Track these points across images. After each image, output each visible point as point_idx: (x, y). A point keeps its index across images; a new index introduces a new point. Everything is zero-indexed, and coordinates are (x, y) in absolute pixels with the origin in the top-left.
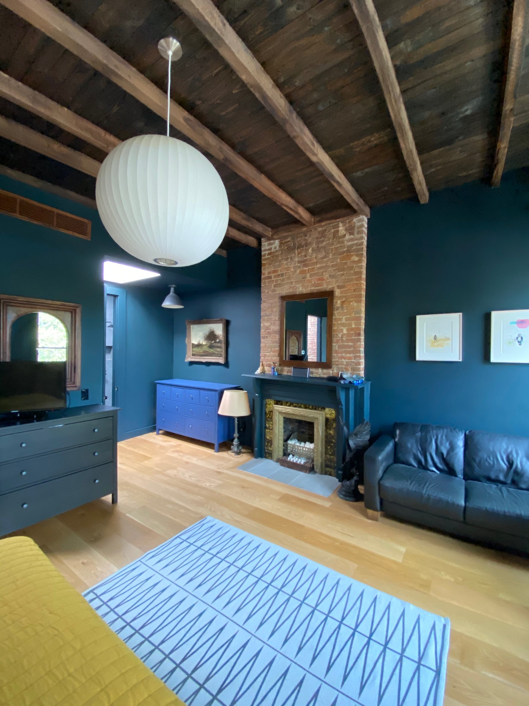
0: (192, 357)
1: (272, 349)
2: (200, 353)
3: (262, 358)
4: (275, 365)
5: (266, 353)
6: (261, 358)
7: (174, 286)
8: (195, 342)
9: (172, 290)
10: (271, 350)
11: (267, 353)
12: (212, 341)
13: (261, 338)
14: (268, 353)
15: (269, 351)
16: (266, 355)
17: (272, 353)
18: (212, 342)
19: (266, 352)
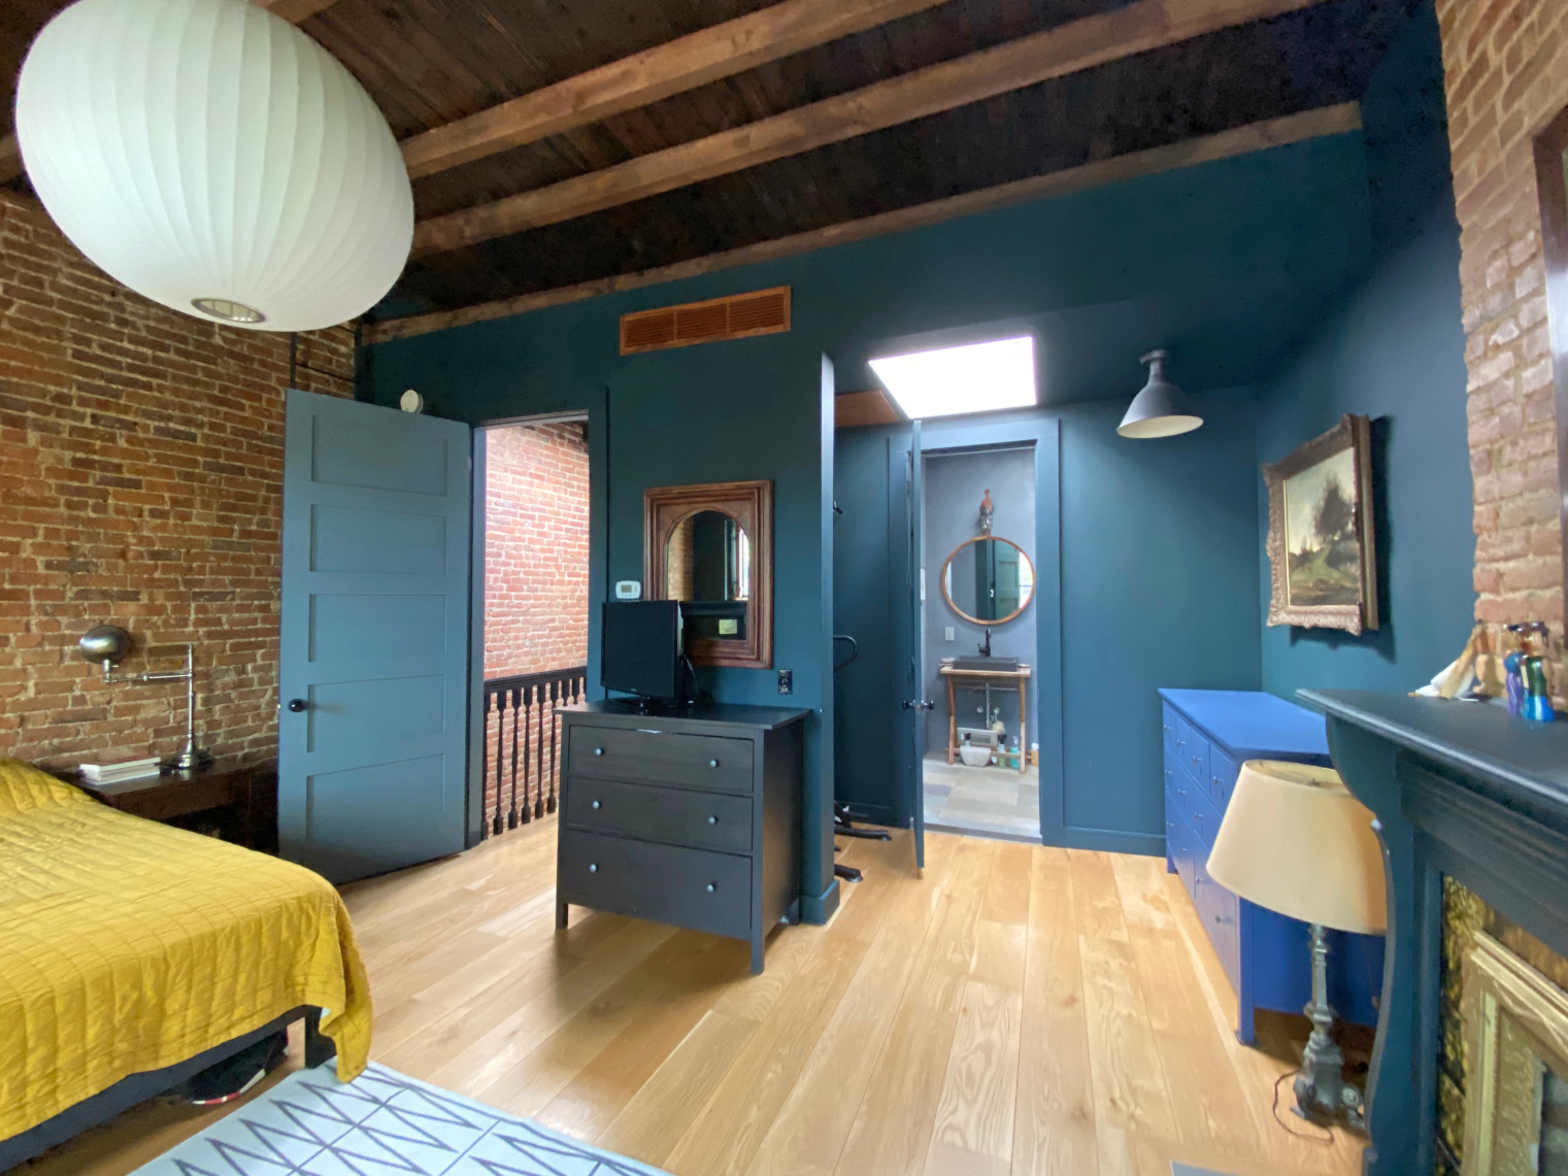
0: (1291, 607)
1: (1535, 527)
2: (1309, 589)
3: (1484, 596)
4: (1526, 647)
5: (1502, 566)
6: (1477, 595)
7: (1157, 354)
8: (1295, 548)
9: (1154, 369)
10: (1528, 538)
11: (1506, 559)
12: (1334, 534)
13: (1473, 469)
14: (1512, 564)
15: (1516, 547)
16: (1500, 575)
17: (1531, 557)
18: (1336, 538)
19: (1500, 553)
